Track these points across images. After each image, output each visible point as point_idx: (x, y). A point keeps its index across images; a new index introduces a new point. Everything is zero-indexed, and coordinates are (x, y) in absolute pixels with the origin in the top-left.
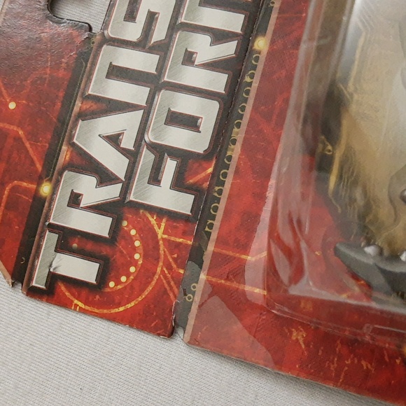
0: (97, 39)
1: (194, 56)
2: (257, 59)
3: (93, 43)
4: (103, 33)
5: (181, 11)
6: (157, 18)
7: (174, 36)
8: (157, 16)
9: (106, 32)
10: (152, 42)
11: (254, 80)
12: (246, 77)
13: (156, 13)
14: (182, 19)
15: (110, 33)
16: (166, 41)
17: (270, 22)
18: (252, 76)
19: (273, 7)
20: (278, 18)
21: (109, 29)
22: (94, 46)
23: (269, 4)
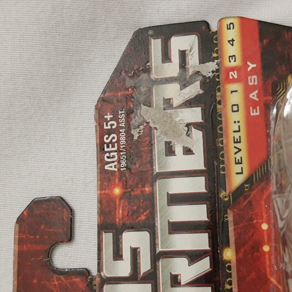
0: (97, 281)
1: (179, 277)
2: (230, 268)
3: (95, 285)
4: (101, 275)
5: (157, 242)
6: (139, 252)
7: (158, 264)
8: (138, 250)
9: (102, 274)
10: (142, 274)
11: (233, 286)
12: (226, 285)
13: (137, 248)
14: (159, 249)
15: (106, 273)
16: (153, 270)
17: (230, 235)
18: (230, 283)
19: (228, 221)
20: (235, 229)
21: (104, 271)
22: (96, 288)
23: (224, 220)
